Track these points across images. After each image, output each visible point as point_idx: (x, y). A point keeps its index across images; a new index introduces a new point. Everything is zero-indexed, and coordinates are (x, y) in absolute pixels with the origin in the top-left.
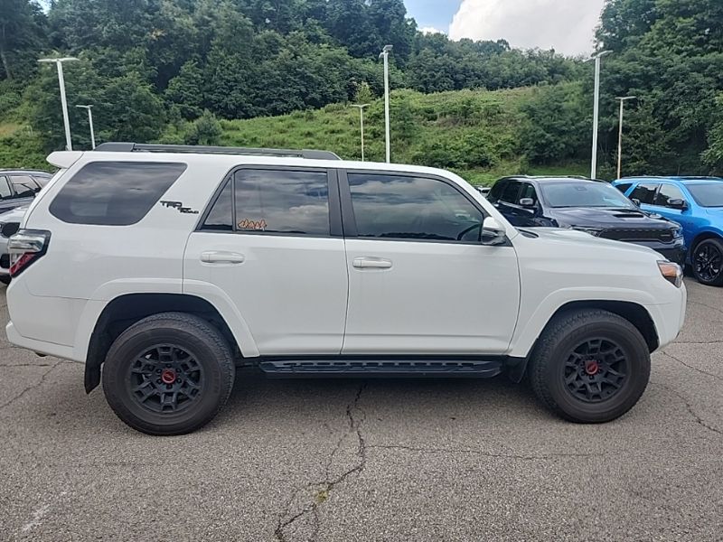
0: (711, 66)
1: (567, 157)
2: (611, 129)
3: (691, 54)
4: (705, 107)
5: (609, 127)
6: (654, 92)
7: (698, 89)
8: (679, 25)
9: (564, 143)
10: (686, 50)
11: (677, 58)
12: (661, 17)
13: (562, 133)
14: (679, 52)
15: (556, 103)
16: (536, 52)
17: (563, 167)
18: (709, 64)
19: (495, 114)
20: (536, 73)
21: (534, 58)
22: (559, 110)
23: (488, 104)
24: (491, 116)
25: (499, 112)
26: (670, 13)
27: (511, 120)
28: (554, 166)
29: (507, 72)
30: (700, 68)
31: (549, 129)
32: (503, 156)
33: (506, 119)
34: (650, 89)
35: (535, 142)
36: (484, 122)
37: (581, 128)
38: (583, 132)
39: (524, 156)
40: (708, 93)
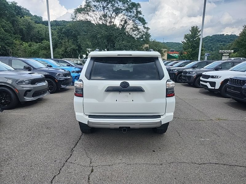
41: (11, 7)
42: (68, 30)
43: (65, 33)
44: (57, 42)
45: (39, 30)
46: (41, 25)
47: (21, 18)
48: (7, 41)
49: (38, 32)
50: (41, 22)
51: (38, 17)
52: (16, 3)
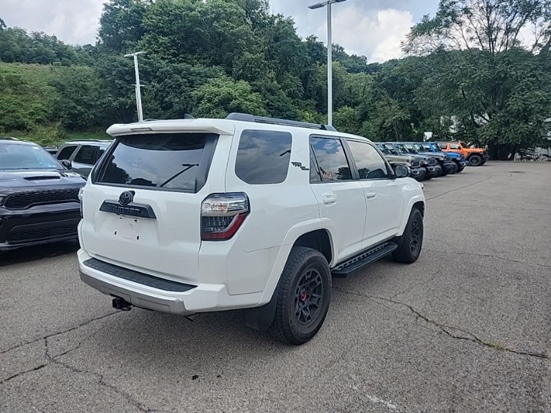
0: (184, 72)
1: (95, 125)
2: (127, 107)
3: (171, 62)
4: (185, 98)
5: (125, 106)
6: (152, 83)
7: (180, 86)
8: (161, 41)
9: (92, 114)
10: (167, 58)
11: (163, 63)
12: (148, 31)
13: (89, 106)
14: (163, 59)
15: (81, 82)
16: (42, 36)
17: (94, 133)
18: (183, 70)
19: (19, 84)
20: (46, 54)
21: (41, 41)
22: (84, 88)
23: (7, 74)
24: (16, 85)
25: (22, 83)
26: (153, 31)
27: (37, 92)
28: (86, 132)
29: (17, 48)
30: (179, 72)
31: (78, 102)
32: (39, 121)
33: (31, 90)
34: (150, 82)
35: (67, 112)
36: (10, 90)
37: (104, 103)
38: (106, 107)
39: (59, 124)
40: (186, 89)
41: (303, 48)
42: (394, 78)
43: (386, 86)
44: (368, 106)
45: (352, 84)
46: (362, 74)
47: (320, 65)
48: (287, 113)
49: (350, 89)
50: (363, 68)
51: (359, 58)
52: (315, 38)
